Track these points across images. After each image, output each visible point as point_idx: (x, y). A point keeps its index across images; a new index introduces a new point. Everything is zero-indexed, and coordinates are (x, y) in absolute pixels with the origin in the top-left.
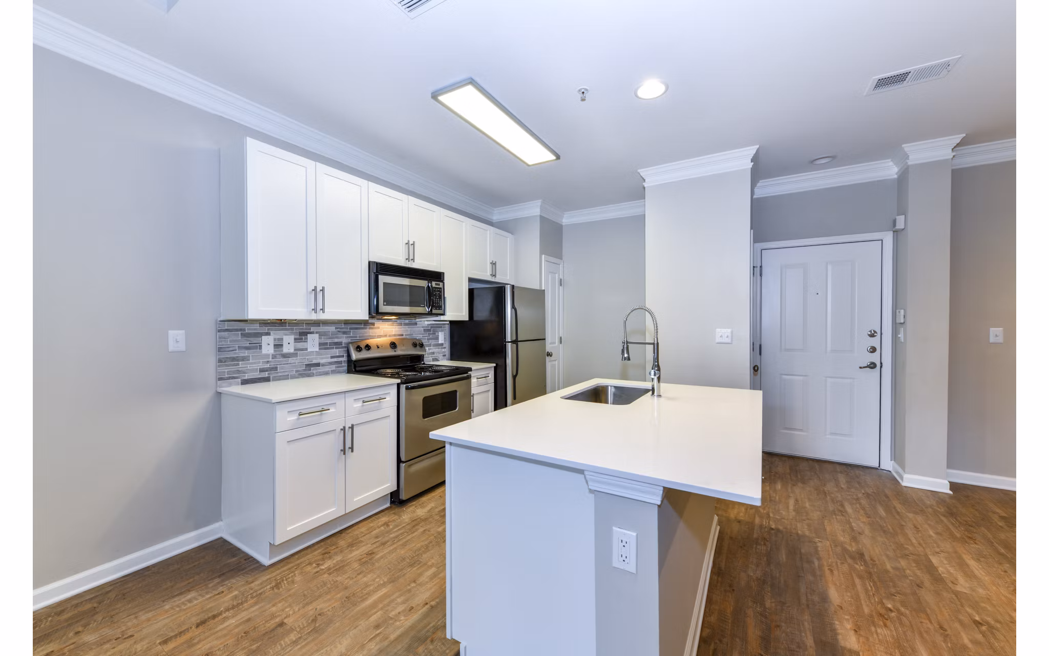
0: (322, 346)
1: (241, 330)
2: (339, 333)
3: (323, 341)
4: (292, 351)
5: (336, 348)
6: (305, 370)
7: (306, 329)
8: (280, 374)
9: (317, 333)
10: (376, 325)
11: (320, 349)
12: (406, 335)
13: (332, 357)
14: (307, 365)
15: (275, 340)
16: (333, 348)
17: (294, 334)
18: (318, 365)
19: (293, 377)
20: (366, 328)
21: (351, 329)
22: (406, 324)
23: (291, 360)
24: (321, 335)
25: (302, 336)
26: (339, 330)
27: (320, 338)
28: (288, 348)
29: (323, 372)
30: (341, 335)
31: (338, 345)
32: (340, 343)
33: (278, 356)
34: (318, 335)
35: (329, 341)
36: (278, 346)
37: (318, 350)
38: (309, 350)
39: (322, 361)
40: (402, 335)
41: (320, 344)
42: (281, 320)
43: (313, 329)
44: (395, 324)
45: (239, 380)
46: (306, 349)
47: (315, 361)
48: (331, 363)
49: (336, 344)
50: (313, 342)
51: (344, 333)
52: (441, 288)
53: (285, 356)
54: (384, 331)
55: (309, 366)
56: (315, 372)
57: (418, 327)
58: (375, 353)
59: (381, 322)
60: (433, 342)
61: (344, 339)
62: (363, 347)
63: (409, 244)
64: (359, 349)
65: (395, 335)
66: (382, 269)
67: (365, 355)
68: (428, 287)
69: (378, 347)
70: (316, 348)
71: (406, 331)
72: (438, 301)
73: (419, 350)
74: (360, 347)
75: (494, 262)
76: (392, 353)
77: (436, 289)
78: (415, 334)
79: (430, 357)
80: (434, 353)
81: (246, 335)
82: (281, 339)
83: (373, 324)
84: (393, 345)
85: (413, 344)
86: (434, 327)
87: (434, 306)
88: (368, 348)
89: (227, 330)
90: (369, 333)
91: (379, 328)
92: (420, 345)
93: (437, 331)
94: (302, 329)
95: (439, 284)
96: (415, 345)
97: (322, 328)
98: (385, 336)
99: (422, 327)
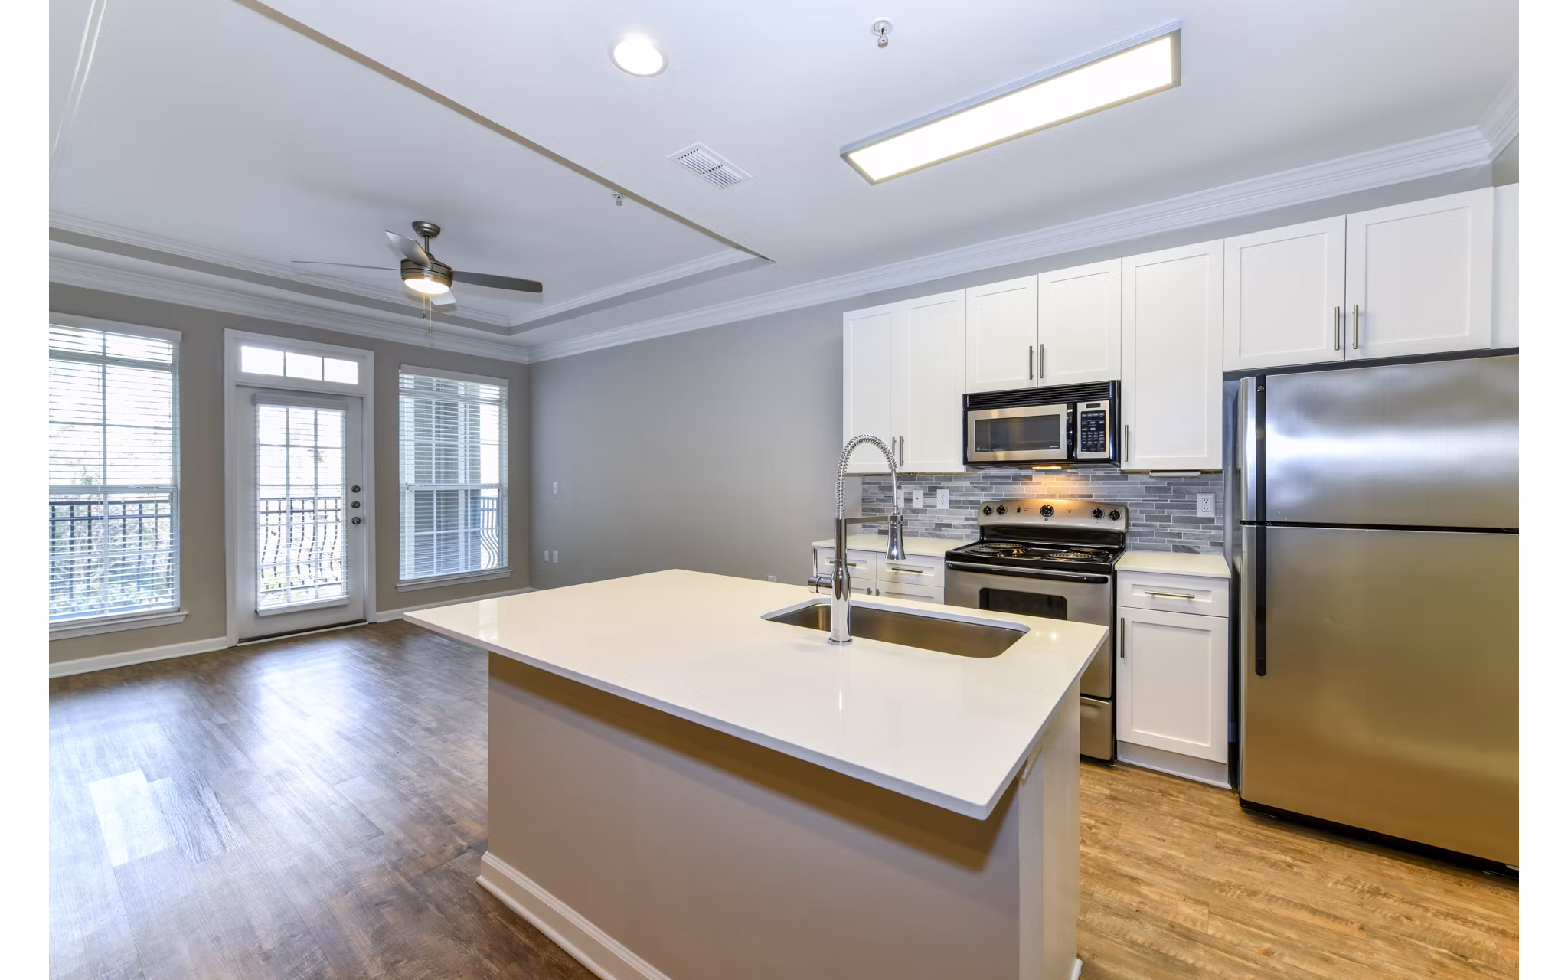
0: (953, 504)
1: (878, 483)
2: (976, 490)
3: (954, 498)
4: (920, 506)
5: (972, 508)
6: (934, 530)
7: (936, 484)
8: (909, 530)
9: (947, 488)
10: (1034, 480)
11: (950, 507)
12: (1096, 496)
13: (966, 519)
14: (937, 525)
15: (905, 494)
16: (967, 508)
17: (925, 489)
18: (949, 526)
19: (922, 536)
20: (1016, 484)
21: (991, 484)
22: (1086, 478)
23: (920, 517)
24: (952, 490)
25: (931, 492)
26: (975, 485)
27: (950, 495)
28: (918, 504)
29: (956, 535)
30: (977, 492)
31: (974, 504)
32: (977, 503)
33: (908, 511)
34: (948, 490)
35: (962, 499)
36: (908, 501)
37: (948, 508)
38: (938, 508)
39: (954, 522)
40: (1093, 496)
41: (951, 502)
42: (910, 473)
43: (943, 484)
44: (1072, 478)
45: (877, 530)
46: (936, 507)
47: (946, 522)
48: (965, 526)
49: (971, 502)
50: (942, 499)
51: (983, 489)
52: (1104, 412)
53: (915, 511)
54: (1049, 489)
55: (939, 526)
56: (945, 533)
57: (1129, 483)
58: (1011, 519)
59: (1043, 475)
60: (1176, 513)
61: (983, 498)
62: (994, 508)
63: (1031, 352)
64: (987, 511)
65: (1072, 496)
66: (975, 402)
67: (995, 520)
68: (1068, 414)
69: (1019, 510)
70: (946, 506)
71: (1100, 489)
72: (1093, 435)
73: (1105, 524)
74: (990, 509)
75: (1350, 310)
76: (1040, 521)
77: (1090, 415)
78: (1123, 496)
79: (1164, 542)
80: (1179, 535)
81: (882, 489)
82: (911, 494)
83: (1030, 478)
84: (1047, 511)
85: (1094, 512)
86: (1178, 484)
87: (1083, 446)
88: (1001, 511)
89: (868, 483)
90: (1021, 490)
91: (1040, 483)
92: (1111, 514)
93: (1189, 493)
94: (932, 483)
95: (1099, 405)
96: (1098, 514)
97: (954, 483)
98: (1053, 496)
99: (1142, 483)
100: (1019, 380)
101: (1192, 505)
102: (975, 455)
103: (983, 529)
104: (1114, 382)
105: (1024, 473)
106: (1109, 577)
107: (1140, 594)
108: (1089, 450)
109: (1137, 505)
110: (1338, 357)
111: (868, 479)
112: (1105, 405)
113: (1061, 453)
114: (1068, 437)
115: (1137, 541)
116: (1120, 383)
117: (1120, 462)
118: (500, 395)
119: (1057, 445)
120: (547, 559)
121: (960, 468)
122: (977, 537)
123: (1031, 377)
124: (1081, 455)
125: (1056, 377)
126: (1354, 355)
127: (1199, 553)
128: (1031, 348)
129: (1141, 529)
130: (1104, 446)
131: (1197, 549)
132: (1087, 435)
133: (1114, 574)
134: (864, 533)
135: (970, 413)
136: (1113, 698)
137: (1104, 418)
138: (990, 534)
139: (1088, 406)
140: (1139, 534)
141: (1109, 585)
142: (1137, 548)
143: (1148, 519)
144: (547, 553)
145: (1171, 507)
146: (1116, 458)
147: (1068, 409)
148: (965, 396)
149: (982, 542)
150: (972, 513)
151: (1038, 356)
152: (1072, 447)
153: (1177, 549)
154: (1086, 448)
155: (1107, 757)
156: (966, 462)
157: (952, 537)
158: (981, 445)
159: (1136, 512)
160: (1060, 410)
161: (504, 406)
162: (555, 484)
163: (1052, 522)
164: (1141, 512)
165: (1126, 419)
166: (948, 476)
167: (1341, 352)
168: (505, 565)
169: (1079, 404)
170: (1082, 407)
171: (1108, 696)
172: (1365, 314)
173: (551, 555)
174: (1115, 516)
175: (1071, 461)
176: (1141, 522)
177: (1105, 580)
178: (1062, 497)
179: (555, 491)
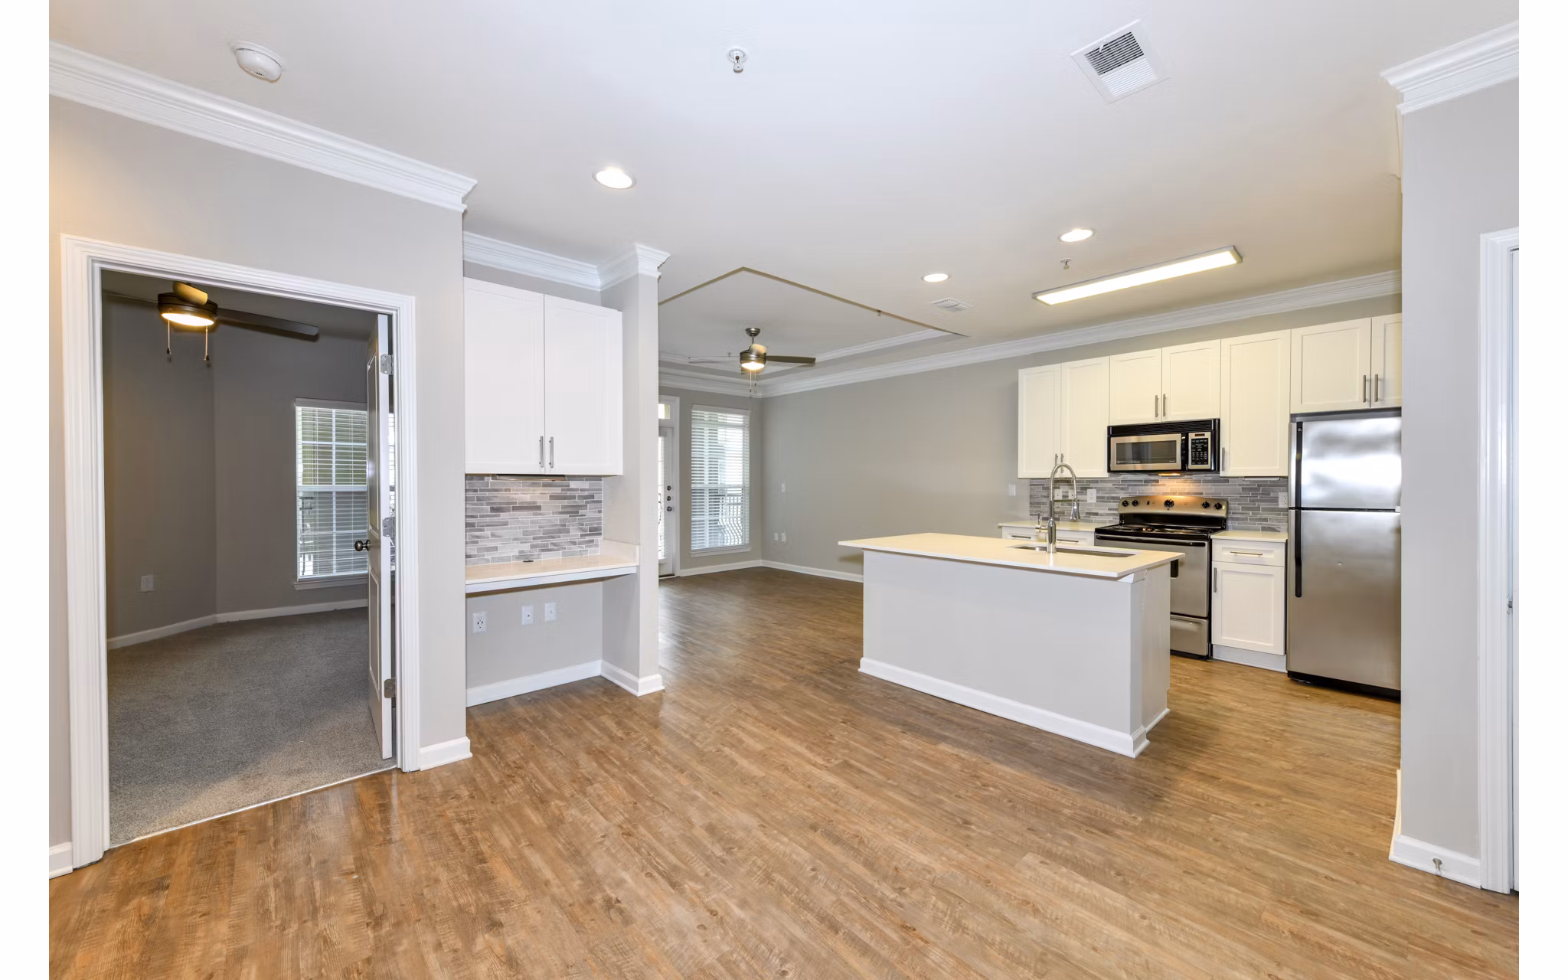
0: (1100, 499)
1: (1042, 485)
3: (1100, 495)
5: (1114, 502)
6: (1085, 517)
7: (1087, 486)
9: (1095, 488)
10: (1160, 483)
11: (1097, 501)
12: (1206, 494)
13: (1109, 509)
14: (1087, 513)
15: (1062, 492)
16: (1110, 502)
17: (1078, 489)
18: (1096, 514)
20: (1147, 486)
21: (1128, 485)
22: (1199, 481)
24: (1098, 490)
25: (1083, 491)
26: (1116, 486)
27: (1097, 493)
29: (1101, 520)
30: (1117, 490)
31: (1115, 499)
32: (1118, 498)
34: (1096, 490)
35: (1107, 495)
36: (1065, 497)
37: (1095, 502)
38: (1088, 501)
39: (1100, 512)
40: (1202, 494)
41: (1098, 498)
42: (1067, 478)
43: (1092, 485)
44: (1187, 482)
46: (1086, 501)
47: (1094, 511)
48: (1108, 515)
49: (1113, 498)
50: (1091, 496)
51: (1122, 489)
52: (1207, 439)
54: (1170, 488)
55: (1089, 514)
56: (1094, 519)
57: (1228, 485)
58: (1142, 509)
59: (1167, 479)
60: (1263, 505)
61: (1122, 495)
62: (1130, 502)
63: (1157, 399)
64: (1125, 504)
65: (1188, 494)
66: (1115, 431)
67: (1131, 509)
68: (1182, 440)
69: (1148, 503)
70: (1094, 501)
71: (1209, 490)
72: (1199, 454)
73: (1211, 512)
74: (1127, 503)
75: (1373, 378)
76: (1163, 511)
77: (1197, 441)
78: (1224, 494)
79: (1255, 524)
80: (1266, 520)
81: (1044, 488)
82: (1067, 492)
83: (1157, 481)
84: (1169, 504)
85: (1203, 504)
86: (1265, 485)
87: (1193, 461)
88: (1135, 503)
89: (1034, 485)
90: (1151, 490)
91: (1164, 485)
92: (1216, 506)
93: (1273, 491)
94: (1085, 485)
95: (1204, 435)
96: (1206, 505)
97: (1100, 485)
98: (1174, 494)
99: (1239, 485)
100: (1149, 418)
101: (1276, 500)
102: (1115, 466)
103: (1122, 517)
104: (1215, 420)
105: (1153, 478)
106: (1206, 543)
107: (1227, 553)
108: (1196, 464)
109: (1236, 500)
110: (1366, 406)
111: (1034, 482)
112: (1208, 435)
113: (1178, 465)
114: (1182, 455)
115: (1236, 524)
116: (1219, 420)
117: (1219, 470)
118: (744, 421)
119: (1174, 459)
120: (777, 539)
121: (1105, 474)
122: (1117, 521)
123: (1157, 415)
124: (1191, 466)
125: (1174, 415)
126: (1376, 405)
127: (1279, 532)
128: (1156, 397)
129: (1238, 516)
130: (1207, 461)
131: (1278, 529)
132: (1196, 454)
133: (1210, 541)
134: (1031, 519)
135: (1112, 439)
136: (1209, 618)
137: (1207, 443)
138: (1125, 518)
139: (1196, 435)
140: (1237, 519)
141: (1206, 548)
142: (1235, 529)
143: (1243, 509)
144: (776, 535)
145: (1261, 501)
146: (1217, 470)
147: (1182, 436)
148: (1109, 427)
149: (1121, 524)
150: (1114, 505)
151: (1161, 402)
152: (1185, 462)
153: (1264, 529)
154: (1195, 462)
155: (1204, 653)
156: (1109, 470)
157: (1098, 522)
158: (1121, 459)
159: (1235, 504)
160: (1177, 438)
161: (746, 429)
162: (783, 486)
163: (1172, 511)
164: (1239, 504)
165: (1224, 443)
166: (1096, 481)
167: (1367, 403)
168: (747, 542)
169: (1190, 434)
170: (1192, 436)
171: (1205, 615)
172: (1384, 380)
173: (780, 537)
174: (1219, 507)
175: (1184, 470)
176: (1238, 511)
177: (1203, 545)
178: (1180, 494)
179: (783, 490)
